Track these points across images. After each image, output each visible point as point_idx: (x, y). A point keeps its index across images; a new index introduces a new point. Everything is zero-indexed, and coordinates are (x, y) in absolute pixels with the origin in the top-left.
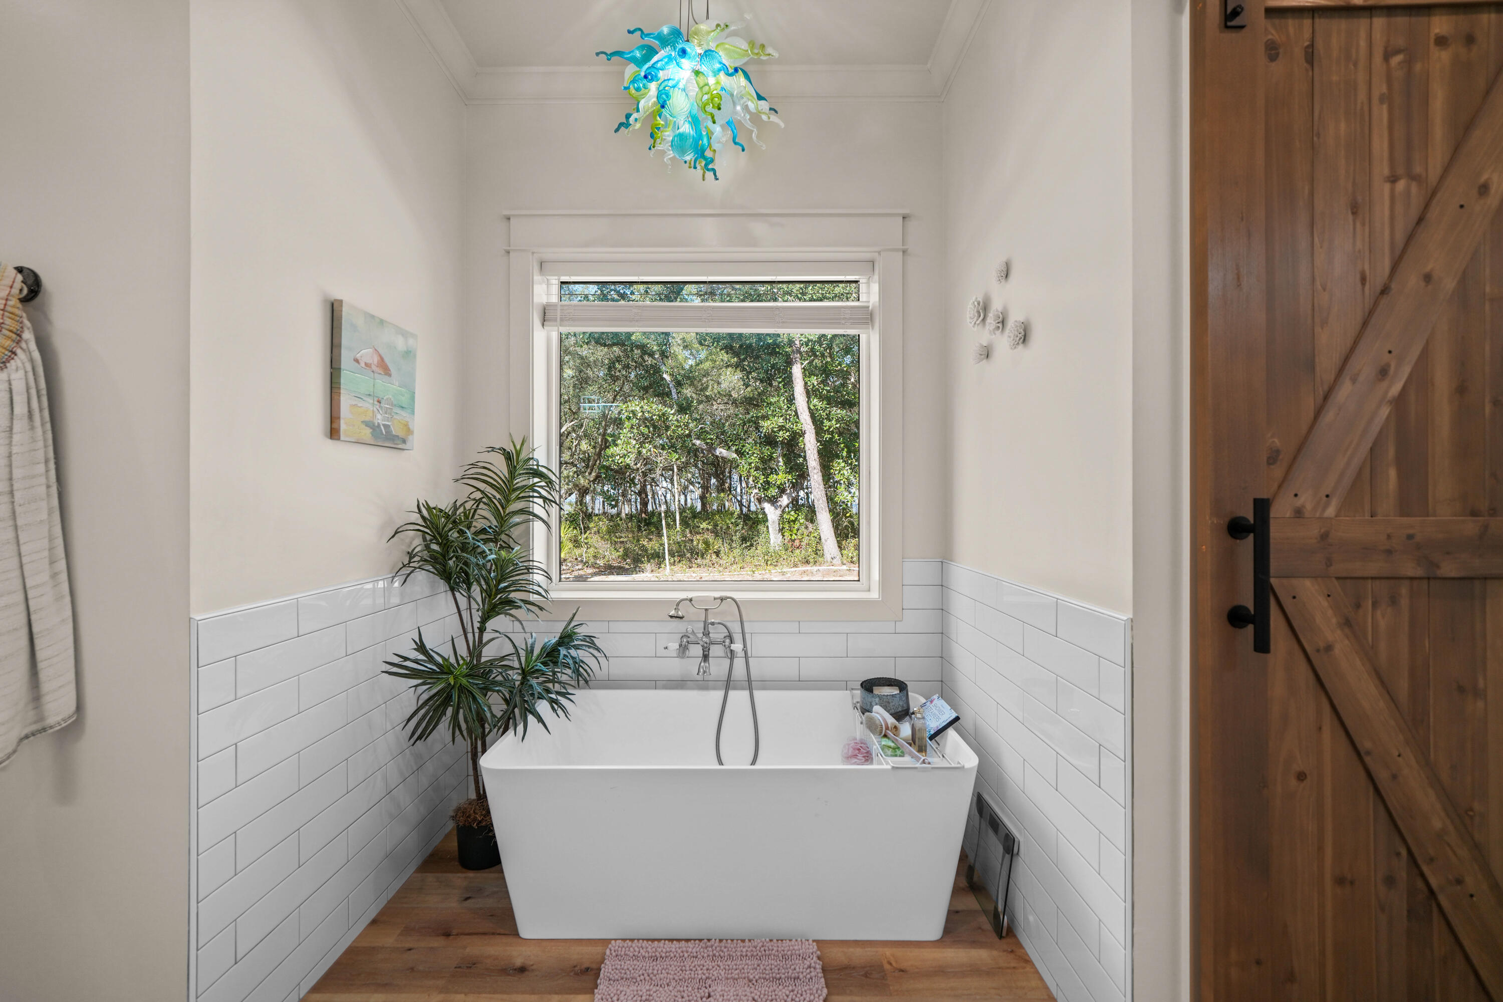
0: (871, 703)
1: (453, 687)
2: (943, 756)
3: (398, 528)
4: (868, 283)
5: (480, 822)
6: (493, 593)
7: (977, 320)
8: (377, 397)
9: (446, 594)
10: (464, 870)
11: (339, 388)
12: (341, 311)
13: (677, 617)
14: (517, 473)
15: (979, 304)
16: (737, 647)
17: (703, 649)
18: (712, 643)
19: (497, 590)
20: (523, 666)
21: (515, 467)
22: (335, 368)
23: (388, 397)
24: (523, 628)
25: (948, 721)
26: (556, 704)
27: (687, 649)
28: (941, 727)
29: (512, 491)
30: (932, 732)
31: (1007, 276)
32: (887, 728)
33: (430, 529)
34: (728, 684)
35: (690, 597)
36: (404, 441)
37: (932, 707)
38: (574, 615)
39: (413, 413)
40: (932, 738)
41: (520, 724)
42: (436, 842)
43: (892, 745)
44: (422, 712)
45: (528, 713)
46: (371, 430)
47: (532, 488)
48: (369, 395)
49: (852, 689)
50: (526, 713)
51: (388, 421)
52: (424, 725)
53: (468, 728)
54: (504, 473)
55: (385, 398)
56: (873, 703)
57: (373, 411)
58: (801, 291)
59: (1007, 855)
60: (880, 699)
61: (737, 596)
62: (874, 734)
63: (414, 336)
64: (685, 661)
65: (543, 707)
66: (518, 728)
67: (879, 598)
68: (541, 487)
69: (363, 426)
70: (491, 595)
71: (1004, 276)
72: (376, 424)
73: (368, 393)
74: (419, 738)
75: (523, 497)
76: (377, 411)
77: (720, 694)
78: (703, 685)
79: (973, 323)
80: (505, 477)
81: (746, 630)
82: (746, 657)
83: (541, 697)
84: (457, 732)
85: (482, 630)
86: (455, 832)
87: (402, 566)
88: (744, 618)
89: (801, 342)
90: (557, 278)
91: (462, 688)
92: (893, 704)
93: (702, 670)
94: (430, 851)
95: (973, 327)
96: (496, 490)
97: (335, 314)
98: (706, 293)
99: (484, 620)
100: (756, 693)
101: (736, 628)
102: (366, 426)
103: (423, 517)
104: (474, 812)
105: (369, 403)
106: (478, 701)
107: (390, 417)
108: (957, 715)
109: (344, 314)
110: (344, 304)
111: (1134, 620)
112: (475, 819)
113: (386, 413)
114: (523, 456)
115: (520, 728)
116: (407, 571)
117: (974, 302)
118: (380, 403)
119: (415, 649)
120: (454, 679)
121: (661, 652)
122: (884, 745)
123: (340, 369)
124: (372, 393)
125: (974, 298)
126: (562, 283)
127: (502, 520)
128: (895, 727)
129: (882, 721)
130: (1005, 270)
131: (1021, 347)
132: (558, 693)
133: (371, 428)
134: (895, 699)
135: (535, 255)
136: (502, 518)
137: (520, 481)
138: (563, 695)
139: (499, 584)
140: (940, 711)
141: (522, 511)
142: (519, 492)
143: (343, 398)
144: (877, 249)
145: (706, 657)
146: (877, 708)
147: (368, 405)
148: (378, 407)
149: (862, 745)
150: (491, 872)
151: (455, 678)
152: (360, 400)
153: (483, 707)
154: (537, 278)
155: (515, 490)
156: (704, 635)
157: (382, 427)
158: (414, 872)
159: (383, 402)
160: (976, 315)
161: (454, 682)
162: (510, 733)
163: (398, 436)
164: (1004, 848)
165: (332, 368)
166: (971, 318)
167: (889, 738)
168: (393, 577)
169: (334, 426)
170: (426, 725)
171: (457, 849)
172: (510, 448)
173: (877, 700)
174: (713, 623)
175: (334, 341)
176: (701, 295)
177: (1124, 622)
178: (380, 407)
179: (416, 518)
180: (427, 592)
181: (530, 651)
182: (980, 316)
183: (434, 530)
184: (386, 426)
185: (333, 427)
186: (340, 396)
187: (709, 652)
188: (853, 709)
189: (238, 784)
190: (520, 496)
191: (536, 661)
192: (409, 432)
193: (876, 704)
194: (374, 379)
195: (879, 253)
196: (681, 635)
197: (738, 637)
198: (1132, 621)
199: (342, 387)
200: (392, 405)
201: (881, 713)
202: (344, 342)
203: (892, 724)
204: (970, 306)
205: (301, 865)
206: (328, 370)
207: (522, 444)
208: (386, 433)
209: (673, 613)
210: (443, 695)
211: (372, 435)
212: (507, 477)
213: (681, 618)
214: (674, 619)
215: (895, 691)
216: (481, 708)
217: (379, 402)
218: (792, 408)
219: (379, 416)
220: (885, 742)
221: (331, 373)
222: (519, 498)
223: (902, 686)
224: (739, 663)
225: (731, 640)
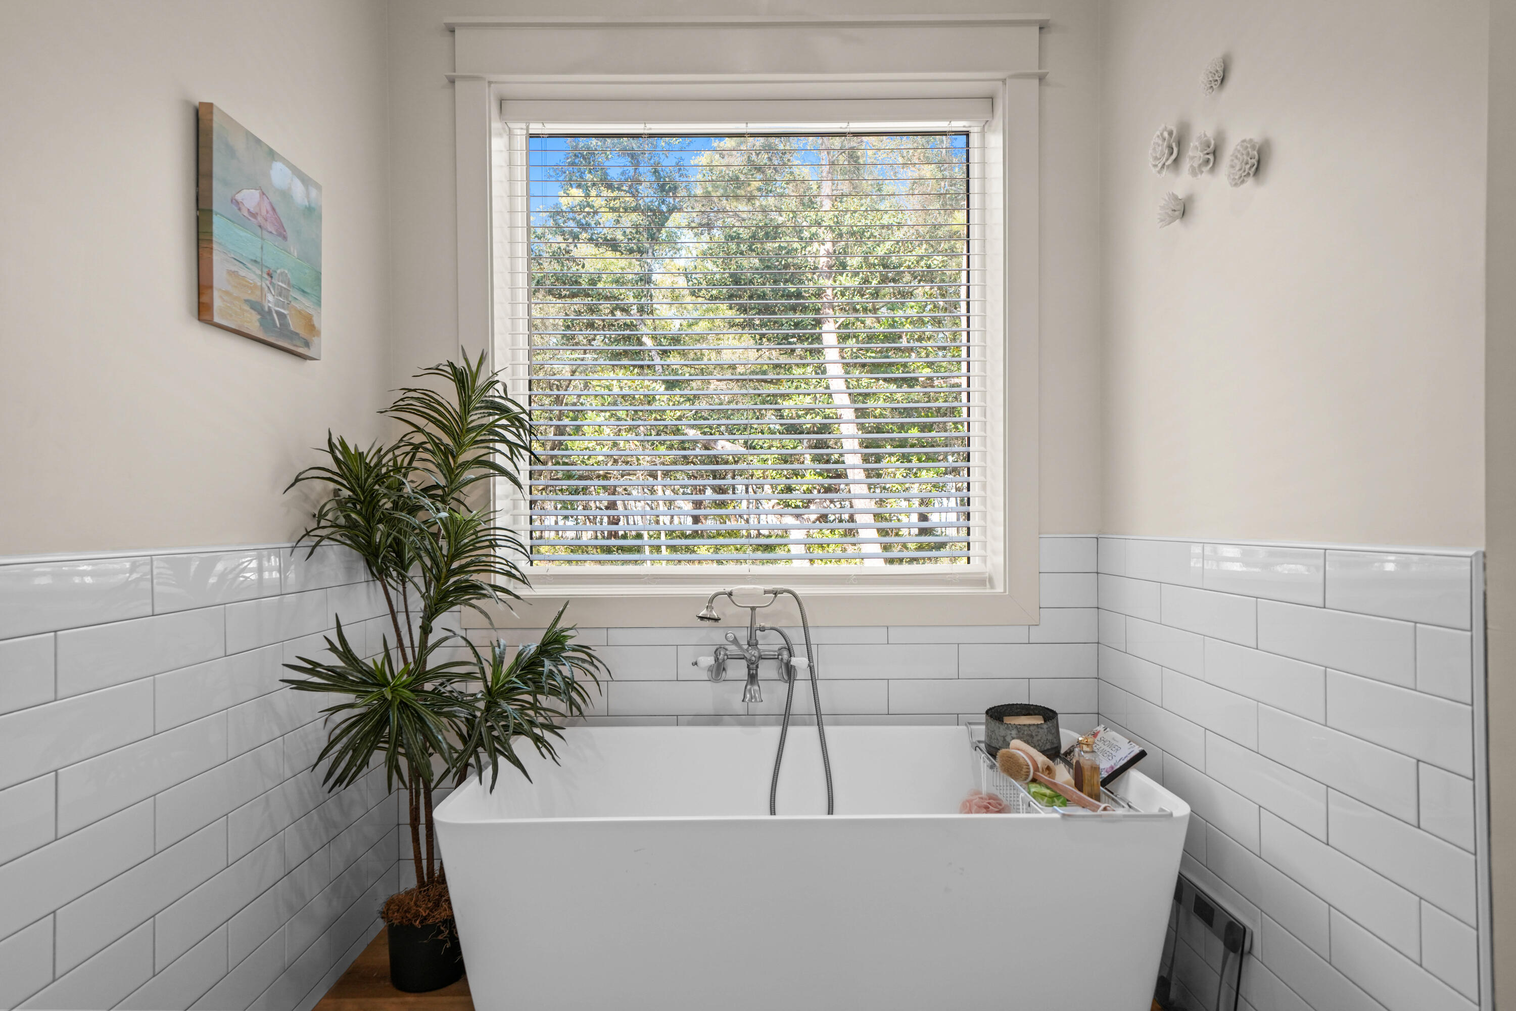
0: (1004, 737)
1: (390, 704)
2: (1130, 806)
3: (300, 474)
4: (983, 133)
5: (425, 918)
6: (443, 576)
7: (1167, 160)
8: (267, 267)
9: (368, 585)
10: (400, 993)
11: (211, 241)
12: (211, 120)
13: (709, 619)
14: (471, 407)
15: (1170, 134)
16: (799, 661)
17: (748, 667)
18: (761, 657)
19: (449, 570)
20: (489, 684)
21: (470, 397)
22: (203, 210)
23: (282, 270)
24: (491, 623)
25: (1126, 761)
26: (541, 743)
27: (724, 669)
28: (1118, 767)
29: (467, 432)
30: (1105, 775)
31: (1223, 80)
32: (1036, 769)
33: (346, 479)
34: (786, 719)
35: (728, 590)
36: (307, 344)
37: (1098, 743)
38: (561, 614)
39: (319, 303)
40: (1105, 782)
41: (486, 768)
42: (355, 954)
43: (1048, 792)
44: (338, 747)
45: (497, 754)
46: (259, 317)
47: (490, 429)
48: (255, 261)
49: (970, 724)
50: (495, 755)
51: (283, 308)
52: (343, 765)
53: (410, 767)
54: (454, 406)
55: (278, 271)
56: (1008, 739)
57: (262, 289)
58: (836, 220)
59: (1232, 955)
60: (1019, 732)
61: (800, 590)
62: (1016, 779)
63: (318, 187)
64: (720, 687)
65: (522, 746)
66: (483, 774)
67: (1005, 592)
68: (504, 427)
69: (247, 308)
70: (440, 578)
71: (1219, 80)
72: (266, 309)
73: (254, 258)
74: (339, 781)
75: (482, 441)
76: (266, 289)
77: (777, 730)
78: (748, 719)
79: (1160, 165)
80: (455, 411)
81: (813, 640)
82: (813, 680)
83: (518, 731)
84: (395, 776)
85: (426, 630)
86: (386, 939)
87: (305, 533)
88: (810, 623)
89: (835, 292)
90: (524, 126)
91: (404, 706)
92: (1039, 738)
93: (748, 695)
94: (344, 970)
95: (1159, 172)
96: (443, 429)
97: (201, 125)
98: (701, 225)
99: (431, 613)
100: (828, 730)
101: (796, 637)
102: (252, 308)
103: (336, 459)
104: (415, 904)
105: (254, 273)
106: (428, 726)
107: (286, 302)
108: (1141, 749)
109: (215, 126)
110: (215, 111)
111: (1487, 555)
112: (417, 915)
113: (280, 296)
114: (481, 381)
115: (488, 773)
116: (310, 542)
117: (1162, 134)
118: (272, 277)
119: (329, 649)
120: (392, 692)
121: (687, 671)
122: (1035, 792)
123: (211, 211)
124: (259, 260)
125: (1163, 126)
126: (532, 136)
127: (451, 473)
128: (1048, 768)
129: (1027, 759)
130: (1220, 70)
131: (1250, 181)
132: (543, 726)
133: (259, 313)
134: (1040, 730)
135: (492, 85)
136: (452, 469)
137: (476, 418)
138: (552, 728)
139: (452, 562)
140: (1111, 745)
141: (478, 462)
142: (474, 434)
143: (217, 257)
144: (1000, 75)
145: (753, 678)
146: (1016, 743)
147: (252, 275)
148: (268, 282)
149: (990, 801)
150: (441, 995)
151: (394, 690)
152: (241, 265)
153: (436, 734)
154: (496, 125)
155: (470, 430)
156: (749, 646)
157: (275, 315)
158: (327, 996)
159: (275, 276)
160: (1167, 151)
161: (392, 697)
162: (472, 781)
163: (297, 334)
164: (1225, 944)
165: (198, 209)
166: (1156, 158)
167: (1040, 783)
168: (293, 548)
169: (204, 299)
170: (349, 761)
171: (388, 963)
172: (460, 364)
173: (1014, 732)
174: (763, 627)
175: (200, 168)
176: (693, 228)
177: (1469, 560)
178: (271, 283)
179: (327, 461)
180: (341, 578)
181: (498, 662)
182: (1172, 153)
183: (353, 481)
184: (281, 316)
185: (201, 300)
186: (211, 253)
187: (756, 670)
188: (973, 751)
189: (59, 836)
190: (478, 438)
191: (509, 675)
192: (312, 328)
193: (1013, 738)
194: (262, 238)
195: (1004, 81)
196: (715, 648)
197: (799, 649)
198: (1484, 555)
199: (214, 239)
200: (289, 284)
201: (1024, 749)
202: (217, 170)
203: (1044, 763)
204: (1156, 139)
205: (157, 971)
206: (193, 213)
207: (480, 363)
208: (280, 325)
209: (703, 612)
210: (374, 717)
211: (261, 325)
212: (458, 410)
213: (717, 620)
214: (707, 623)
215: (1037, 720)
216: (433, 735)
217: (270, 275)
218: (822, 384)
219: (270, 298)
220: (1034, 788)
221: (198, 218)
222: (476, 442)
223: (1049, 715)
224: (802, 688)
225: (790, 652)
